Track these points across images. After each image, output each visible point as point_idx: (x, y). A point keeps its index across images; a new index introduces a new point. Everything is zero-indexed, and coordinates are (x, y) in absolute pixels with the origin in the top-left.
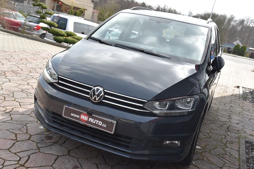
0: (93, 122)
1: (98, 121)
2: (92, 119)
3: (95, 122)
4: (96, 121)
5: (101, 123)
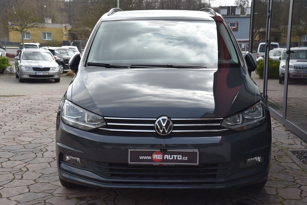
0: (170, 159)
1: (177, 156)
2: (167, 156)
3: (172, 158)
4: (174, 156)
5: (181, 156)
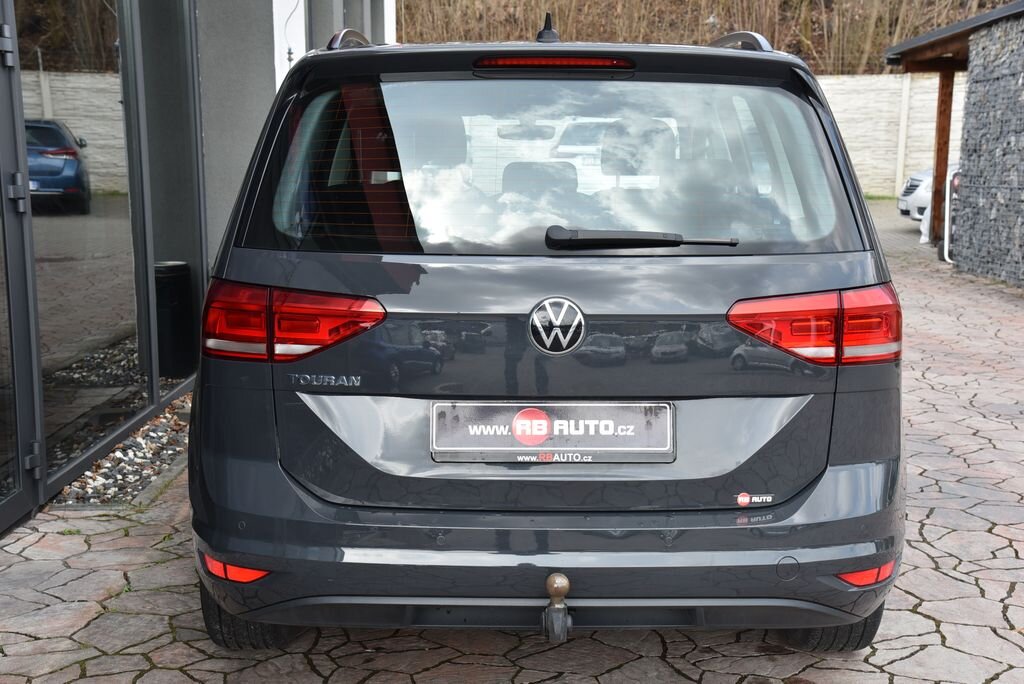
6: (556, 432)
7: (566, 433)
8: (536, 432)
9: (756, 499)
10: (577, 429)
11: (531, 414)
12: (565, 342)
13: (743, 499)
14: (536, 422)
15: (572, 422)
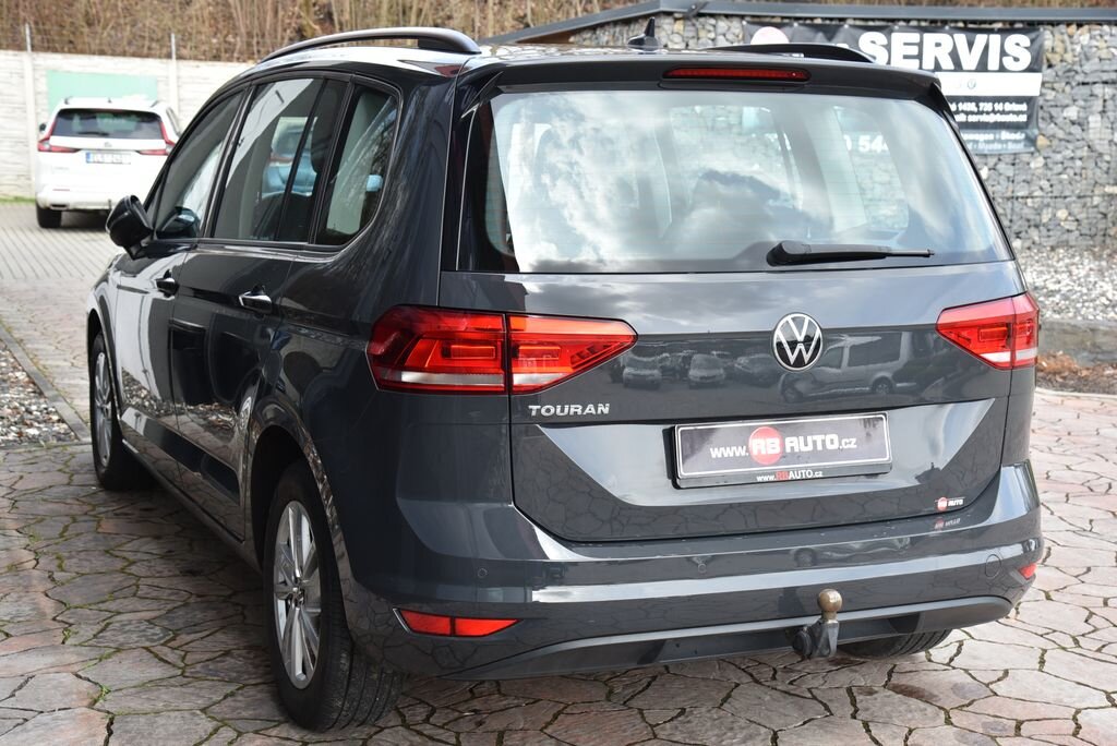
6: (788, 450)
7: (796, 450)
8: (771, 452)
9: (952, 503)
10: (806, 445)
11: (764, 434)
12: (807, 357)
13: (942, 504)
14: (770, 440)
15: (801, 438)
